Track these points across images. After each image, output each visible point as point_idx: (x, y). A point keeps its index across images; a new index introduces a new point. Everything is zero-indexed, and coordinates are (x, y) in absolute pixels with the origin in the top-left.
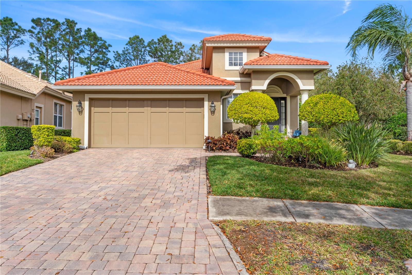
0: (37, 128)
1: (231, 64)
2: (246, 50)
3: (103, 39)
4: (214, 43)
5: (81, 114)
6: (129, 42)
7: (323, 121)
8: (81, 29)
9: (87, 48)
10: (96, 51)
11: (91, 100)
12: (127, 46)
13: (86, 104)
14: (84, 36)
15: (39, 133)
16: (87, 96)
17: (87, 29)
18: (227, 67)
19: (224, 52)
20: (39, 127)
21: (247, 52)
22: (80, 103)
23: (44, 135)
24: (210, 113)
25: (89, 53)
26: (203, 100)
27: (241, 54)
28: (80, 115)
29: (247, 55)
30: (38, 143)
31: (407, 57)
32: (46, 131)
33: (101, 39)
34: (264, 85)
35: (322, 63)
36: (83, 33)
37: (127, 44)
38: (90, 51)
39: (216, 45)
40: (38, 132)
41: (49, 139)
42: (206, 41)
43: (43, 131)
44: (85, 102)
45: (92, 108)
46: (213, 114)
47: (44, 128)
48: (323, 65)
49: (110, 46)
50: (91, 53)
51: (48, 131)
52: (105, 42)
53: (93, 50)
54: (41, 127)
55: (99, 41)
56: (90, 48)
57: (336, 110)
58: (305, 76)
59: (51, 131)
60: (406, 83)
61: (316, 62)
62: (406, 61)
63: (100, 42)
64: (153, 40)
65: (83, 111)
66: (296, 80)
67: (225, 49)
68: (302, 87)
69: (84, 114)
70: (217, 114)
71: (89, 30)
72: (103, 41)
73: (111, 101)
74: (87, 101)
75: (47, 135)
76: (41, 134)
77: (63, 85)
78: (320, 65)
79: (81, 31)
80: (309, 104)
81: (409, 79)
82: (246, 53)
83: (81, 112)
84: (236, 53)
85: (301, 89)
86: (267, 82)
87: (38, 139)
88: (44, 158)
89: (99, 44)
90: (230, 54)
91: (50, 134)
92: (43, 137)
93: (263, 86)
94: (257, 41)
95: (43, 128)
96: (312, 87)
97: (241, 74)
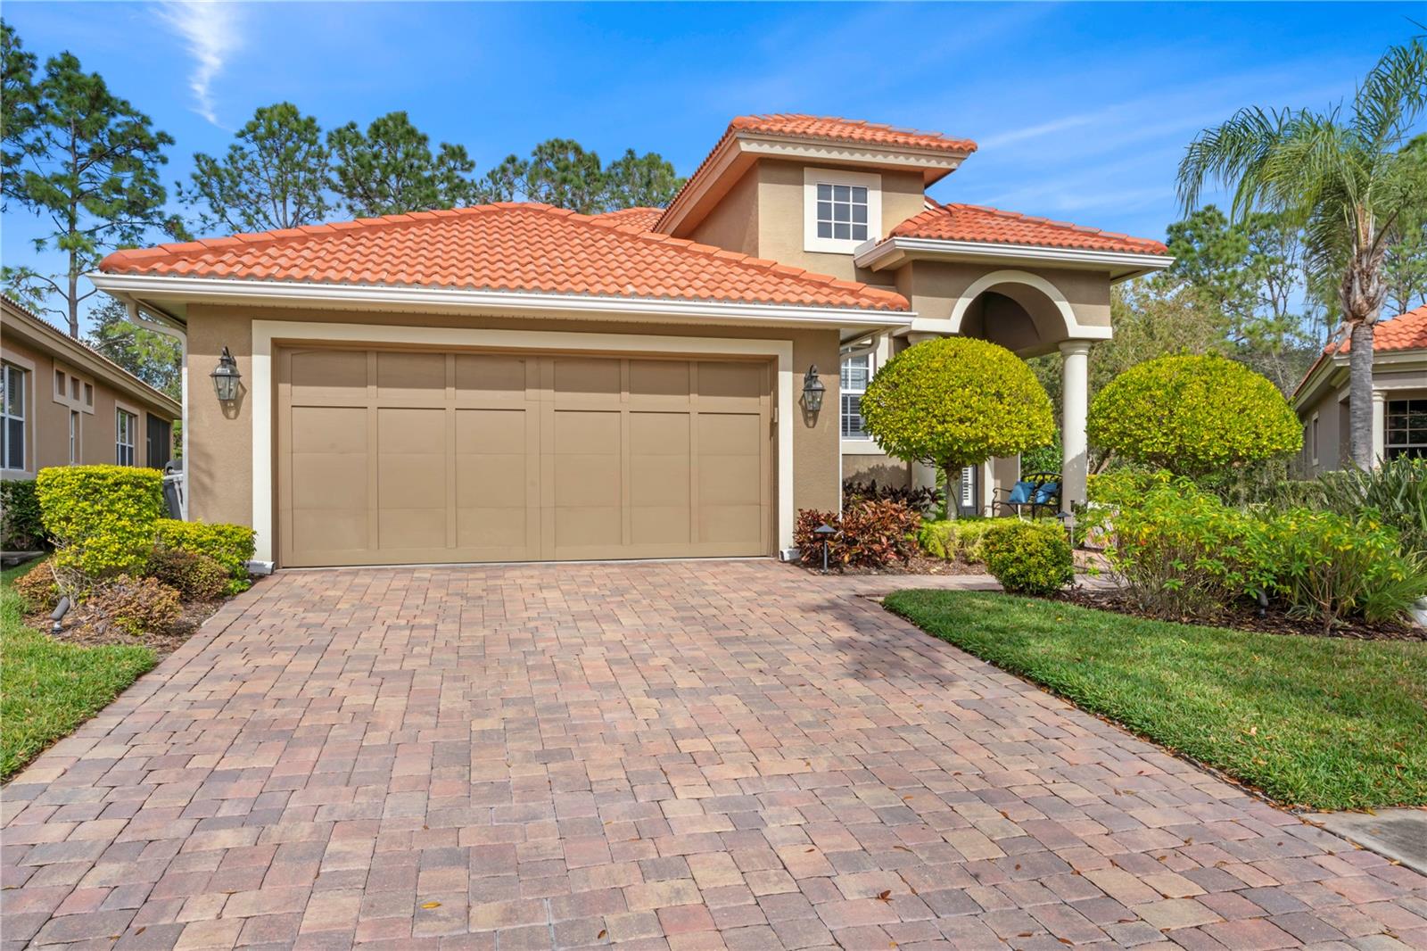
0: (76, 485)
1: (824, 231)
2: (878, 179)
3: (134, 106)
4: (772, 143)
5: (232, 413)
6: (252, 128)
7: (1206, 453)
8: (32, 57)
9: (62, 136)
10: (99, 155)
11: (279, 346)
12: (241, 142)
13: (259, 368)
14: (44, 86)
15: (90, 510)
16: (263, 333)
17: (59, 59)
18: (813, 241)
19: (803, 184)
20: (90, 476)
21: (883, 190)
22: (228, 361)
23: (119, 519)
24: (801, 418)
25: (70, 159)
26: (771, 363)
27: (861, 193)
28: (228, 417)
29: (883, 199)
30: (83, 558)
31: (1358, 244)
32: (129, 496)
33: (125, 108)
34: (952, 317)
35: (1148, 246)
36: (39, 77)
37: (242, 135)
38: (72, 148)
39: (778, 150)
40: (84, 504)
41: (139, 535)
42: (746, 129)
43: (113, 496)
44: (254, 356)
45: (284, 388)
46: (811, 423)
47: (117, 484)
48: (1152, 253)
49: (164, 138)
50: (76, 160)
51: (138, 499)
52: (146, 120)
53: (84, 147)
54: (103, 478)
55: (114, 115)
56: (71, 138)
57: (1248, 411)
58: (1083, 289)
59: (147, 497)
60: (1354, 328)
61: (1124, 241)
62: (1355, 258)
63: (120, 118)
64: (353, 126)
65: (244, 401)
66: (1056, 303)
67: (805, 169)
68: (1075, 330)
69: (250, 412)
70: (828, 423)
71: (70, 62)
72: (137, 114)
73: (375, 355)
74: (262, 353)
75: (131, 517)
76: (100, 513)
77: (148, 273)
78: (1142, 252)
79: (33, 66)
80: (1149, 388)
81: (1363, 318)
82: (880, 192)
83: (233, 401)
84: (842, 191)
85: (1072, 334)
86: (963, 304)
87: (84, 539)
88: (136, 635)
89: (118, 125)
90: (823, 190)
91: (147, 513)
92: (113, 530)
93: (949, 318)
94: (918, 149)
95: (110, 481)
96: (1106, 332)
97: (860, 269)
